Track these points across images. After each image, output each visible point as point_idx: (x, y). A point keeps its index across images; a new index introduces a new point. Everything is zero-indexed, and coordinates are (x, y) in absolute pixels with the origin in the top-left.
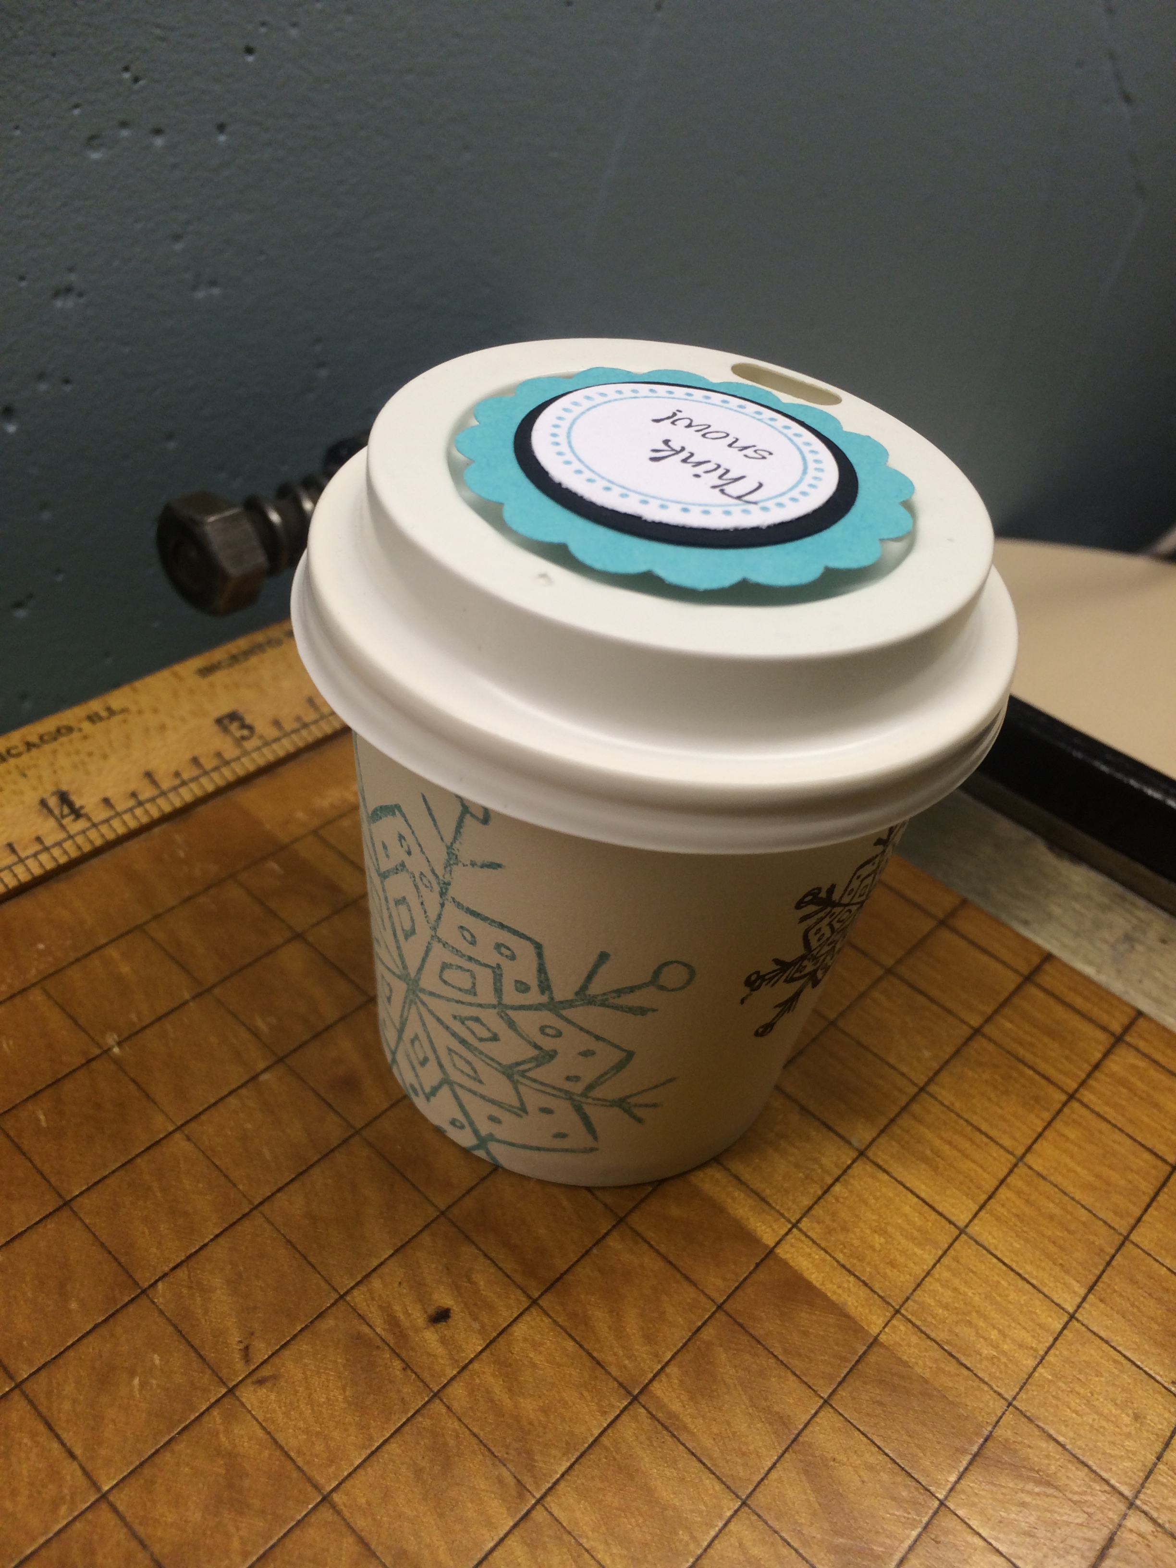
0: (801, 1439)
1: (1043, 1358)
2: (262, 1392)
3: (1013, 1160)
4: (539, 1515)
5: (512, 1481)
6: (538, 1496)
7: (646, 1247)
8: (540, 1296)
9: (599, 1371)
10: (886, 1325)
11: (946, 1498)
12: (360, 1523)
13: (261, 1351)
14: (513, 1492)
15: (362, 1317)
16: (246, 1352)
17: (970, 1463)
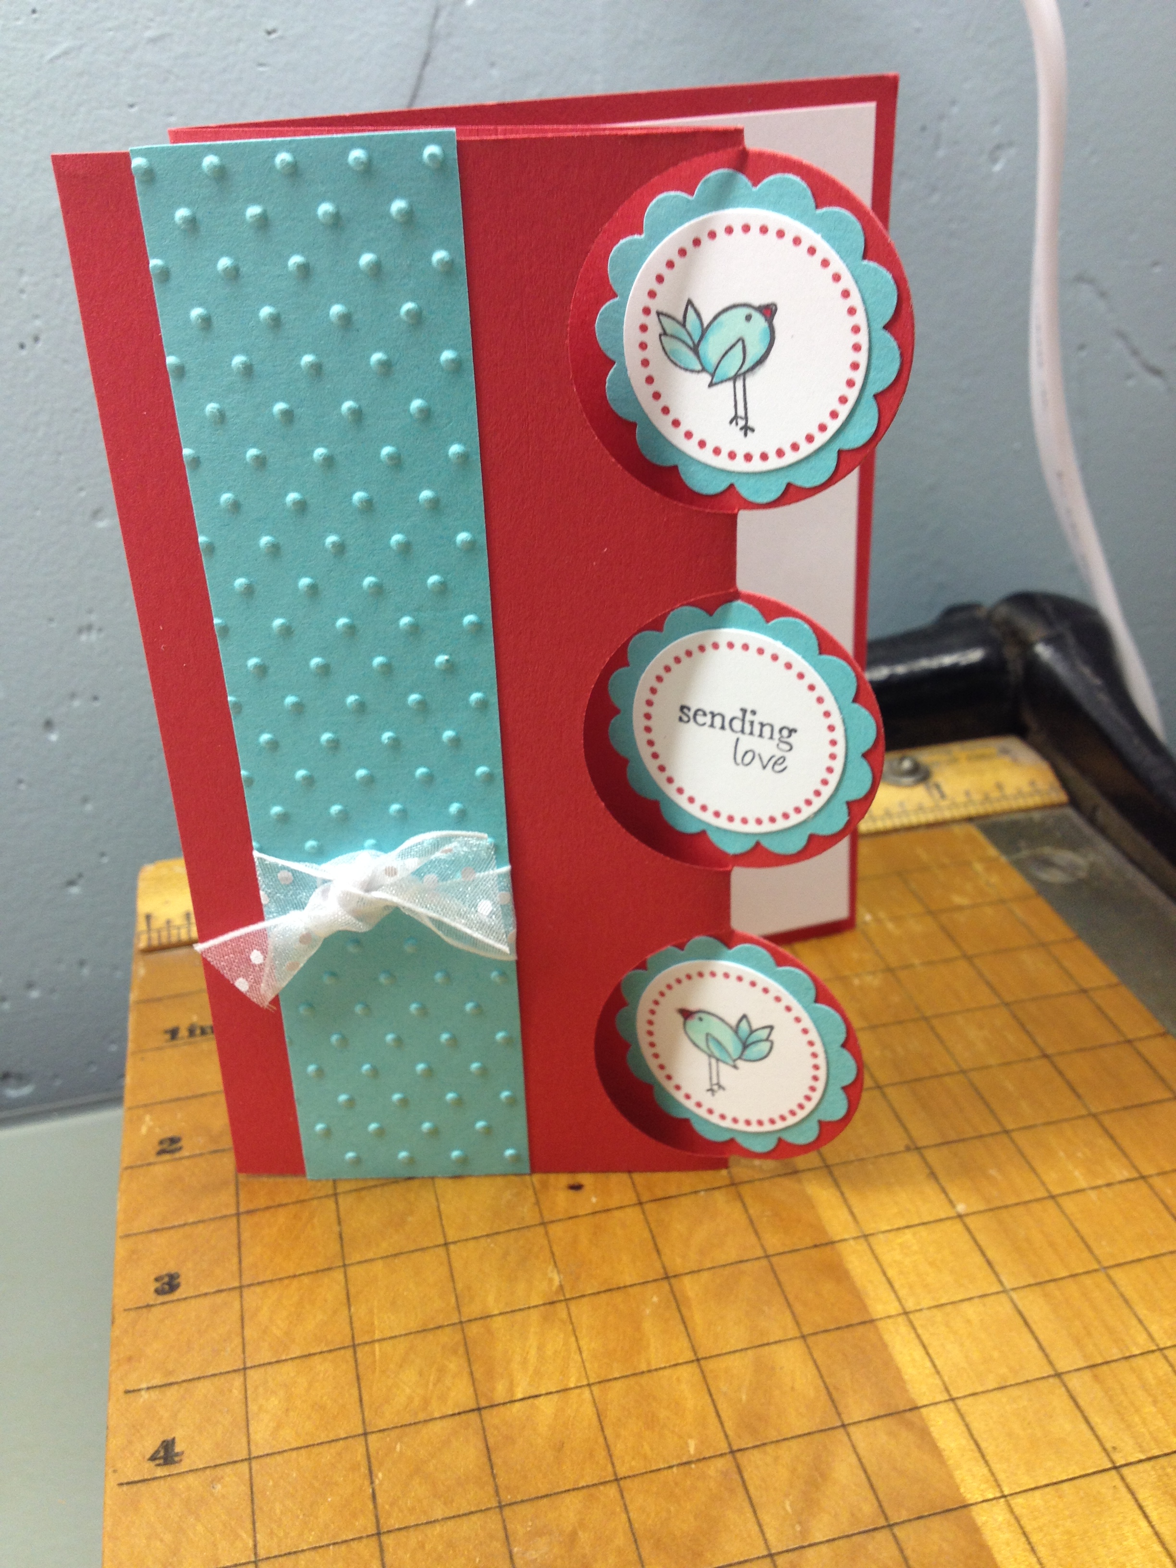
8: (647, 1202)
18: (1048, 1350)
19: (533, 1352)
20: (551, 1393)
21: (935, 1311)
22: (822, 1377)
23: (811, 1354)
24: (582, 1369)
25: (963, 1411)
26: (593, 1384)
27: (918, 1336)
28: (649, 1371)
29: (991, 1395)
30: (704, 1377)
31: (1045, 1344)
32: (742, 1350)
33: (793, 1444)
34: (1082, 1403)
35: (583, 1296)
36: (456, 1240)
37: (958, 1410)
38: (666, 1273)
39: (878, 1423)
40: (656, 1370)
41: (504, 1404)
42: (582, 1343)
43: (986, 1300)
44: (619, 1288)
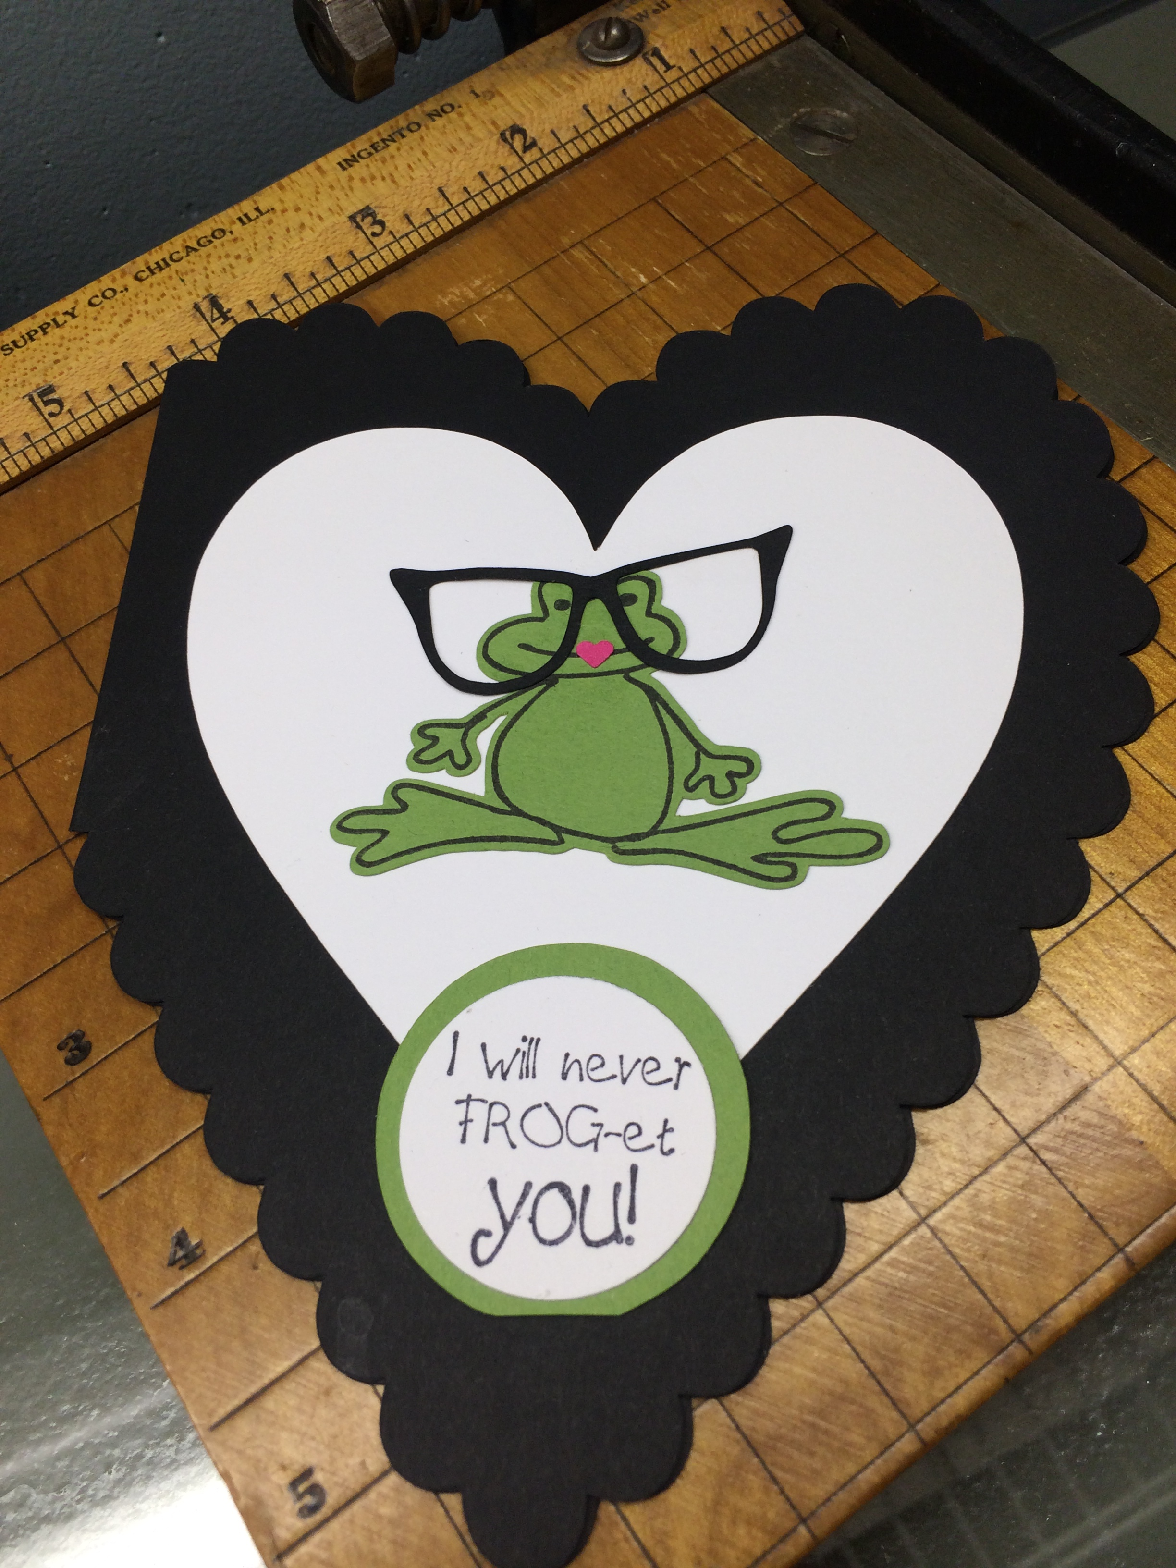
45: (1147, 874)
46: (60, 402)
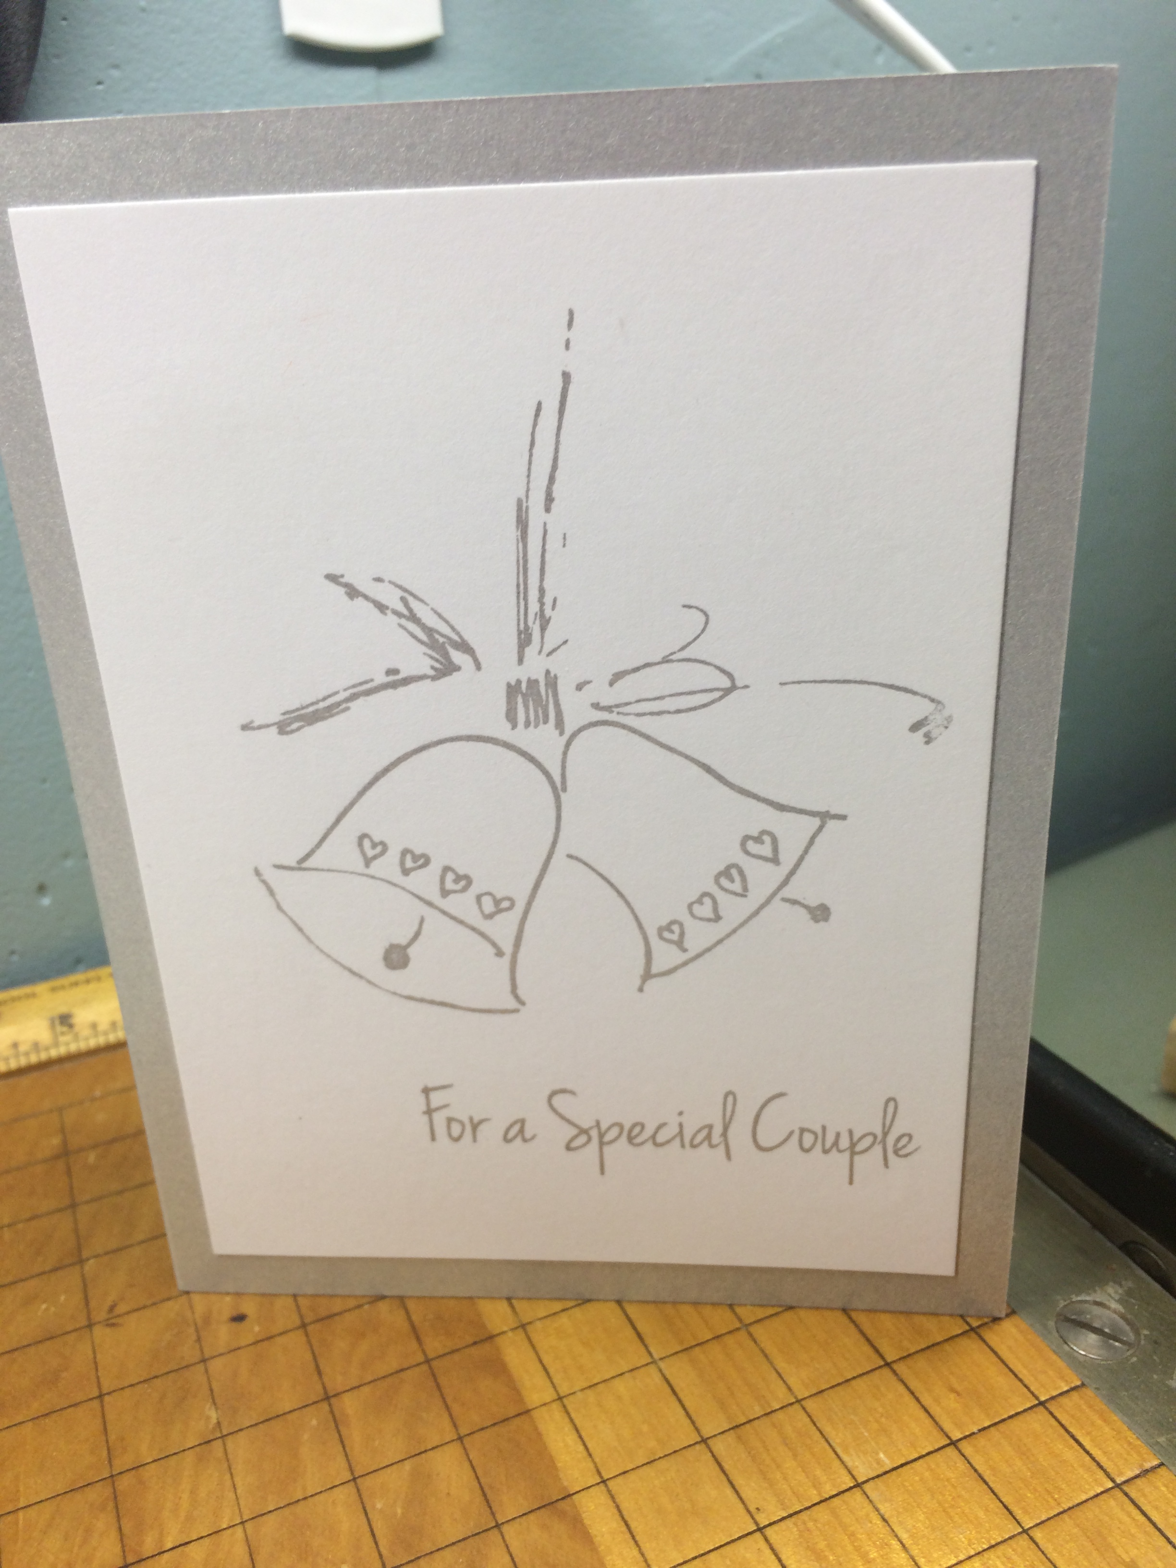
0: (423, 1455)
1: (655, 1460)
2: (108, 1330)
3: (738, 1325)
4: (218, 1445)
5: (214, 1421)
6: (225, 1433)
7: (402, 1312)
8: (311, 1323)
9: (316, 1377)
10: (545, 1404)
11: (503, 1523)
12: (110, 1416)
13: (122, 1308)
14: (211, 1426)
15: (191, 1307)
16: (112, 1309)
17: (539, 1508)
18: (694, 1418)
19: (185, 1496)
20: (202, 1538)
21: (588, 1392)
22: (477, 1478)
23: (467, 1455)
24: (236, 1508)
25: (613, 1492)
26: (246, 1521)
27: (572, 1420)
28: (305, 1498)
29: (641, 1470)
30: (360, 1496)
31: (691, 1411)
32: (398, 1462)
33: (447, 1553)
34: (726, 1467)
35: (241, 1430)
36: (112, 1389)
37: (609, 1491)
38: (326, 1392)
39: (532, 1517)
40: (312, 1496)
41: (152, 1556)
42: (238, 1480)
43: (635, 1373)
44: (278, 1416)
45: (790, 1516)
46: (71, 1026)
